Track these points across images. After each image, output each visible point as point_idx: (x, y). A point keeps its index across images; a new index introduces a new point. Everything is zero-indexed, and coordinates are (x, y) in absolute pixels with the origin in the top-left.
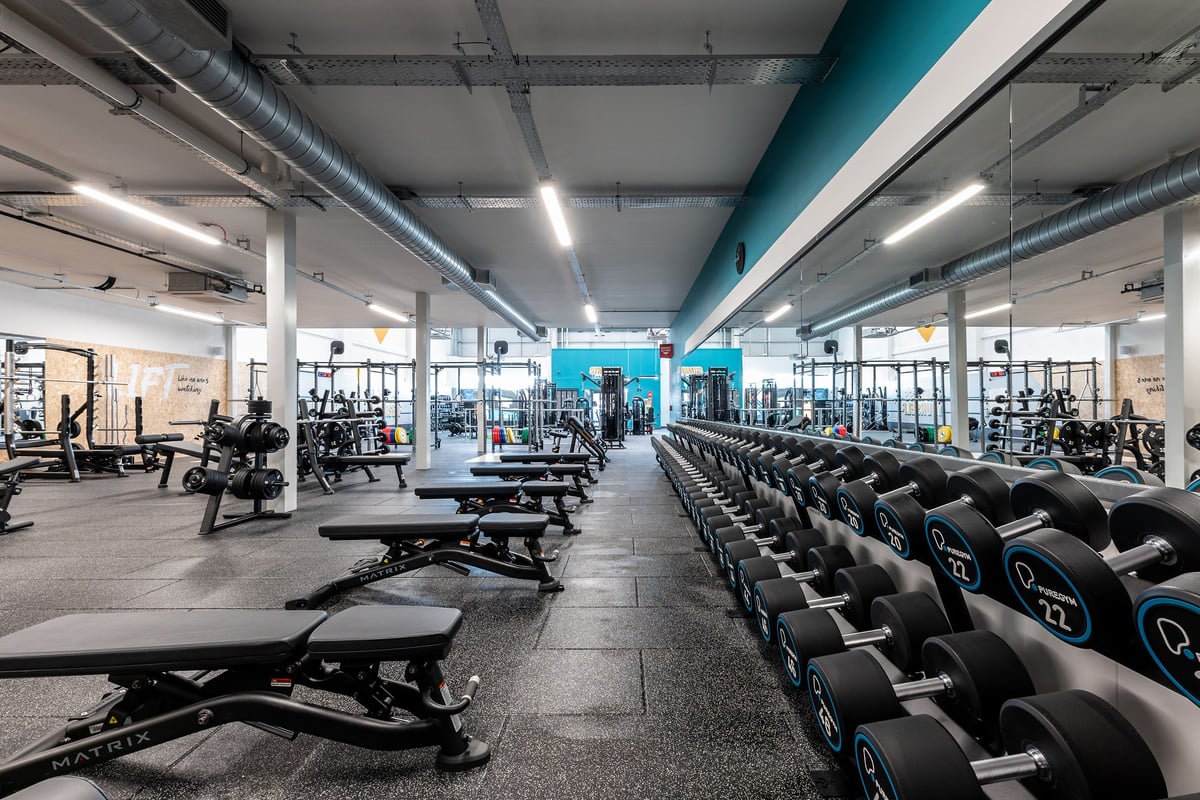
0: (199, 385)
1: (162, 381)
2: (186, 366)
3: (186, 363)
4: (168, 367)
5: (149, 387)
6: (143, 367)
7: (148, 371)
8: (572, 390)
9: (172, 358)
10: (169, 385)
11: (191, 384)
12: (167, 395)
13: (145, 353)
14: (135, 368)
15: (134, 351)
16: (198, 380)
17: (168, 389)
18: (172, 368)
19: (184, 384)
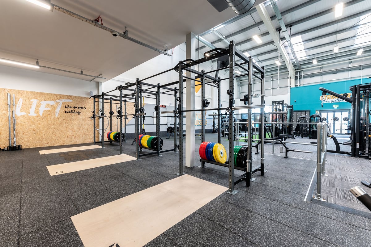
0: (80, 110)
1: (54, 108)
2: (71, 101)
3: (70, 99)
4: (58, 101)
5: (45, 111)
6: (41, 101)
7: (44, 103)
8: (305, 111)
9: (61, 97)
10: (58, 110)
11: (74, 109)
12: (57, 115)
13: (42, 94)
14: (35, 102)
15: (34, 93)
16: (79, 108)
17: (58, 112)
18: (61, 102)
19: (70, 110)
